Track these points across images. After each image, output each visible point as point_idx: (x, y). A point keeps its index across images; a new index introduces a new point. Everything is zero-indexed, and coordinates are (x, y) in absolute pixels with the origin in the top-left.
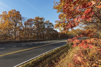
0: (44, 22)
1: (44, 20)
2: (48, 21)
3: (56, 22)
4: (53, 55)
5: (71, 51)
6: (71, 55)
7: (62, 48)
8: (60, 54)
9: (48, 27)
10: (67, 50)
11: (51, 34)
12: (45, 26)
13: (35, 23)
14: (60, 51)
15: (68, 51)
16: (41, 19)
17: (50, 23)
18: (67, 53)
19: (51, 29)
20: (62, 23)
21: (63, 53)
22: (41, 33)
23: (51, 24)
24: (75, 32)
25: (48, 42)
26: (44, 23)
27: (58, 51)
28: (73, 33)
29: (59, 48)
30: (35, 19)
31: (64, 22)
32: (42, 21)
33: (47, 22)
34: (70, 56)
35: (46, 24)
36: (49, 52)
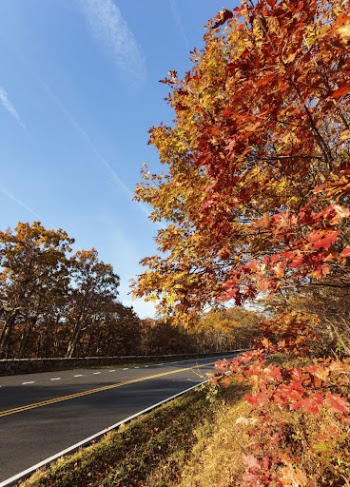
0: (68, 256)
1: (71, 246)
2: (92, 255)
3: (144, 262)
4: (102, 469)
5: (210, 434)
6: (211, 466)
7: (162, 420)
8: (146, 460)
9: (89, 284)
10: (189, 430)
11: (95, 331)
12: (68, 281)
13: (14, 253)
14: (145, 440)
15: (191, 433)
16: (55, 238)
17: (102, 265)
18: (188, 450)
19: (102, 299)
20: (178, 270)
21: (164, 451)
22: (34, 320)
23: (103, 269)
24: (226, 321)
25: (78, 375)
26: (68, 263)
27: (137, 441)
28: (216, 326)
29: (139, 416)
30: (15, 234)
31: (183, 265)
32: (59, 249)
33: (84, 258)
34: (207, 468)
35: (78, 266)
36: (72, 452)
